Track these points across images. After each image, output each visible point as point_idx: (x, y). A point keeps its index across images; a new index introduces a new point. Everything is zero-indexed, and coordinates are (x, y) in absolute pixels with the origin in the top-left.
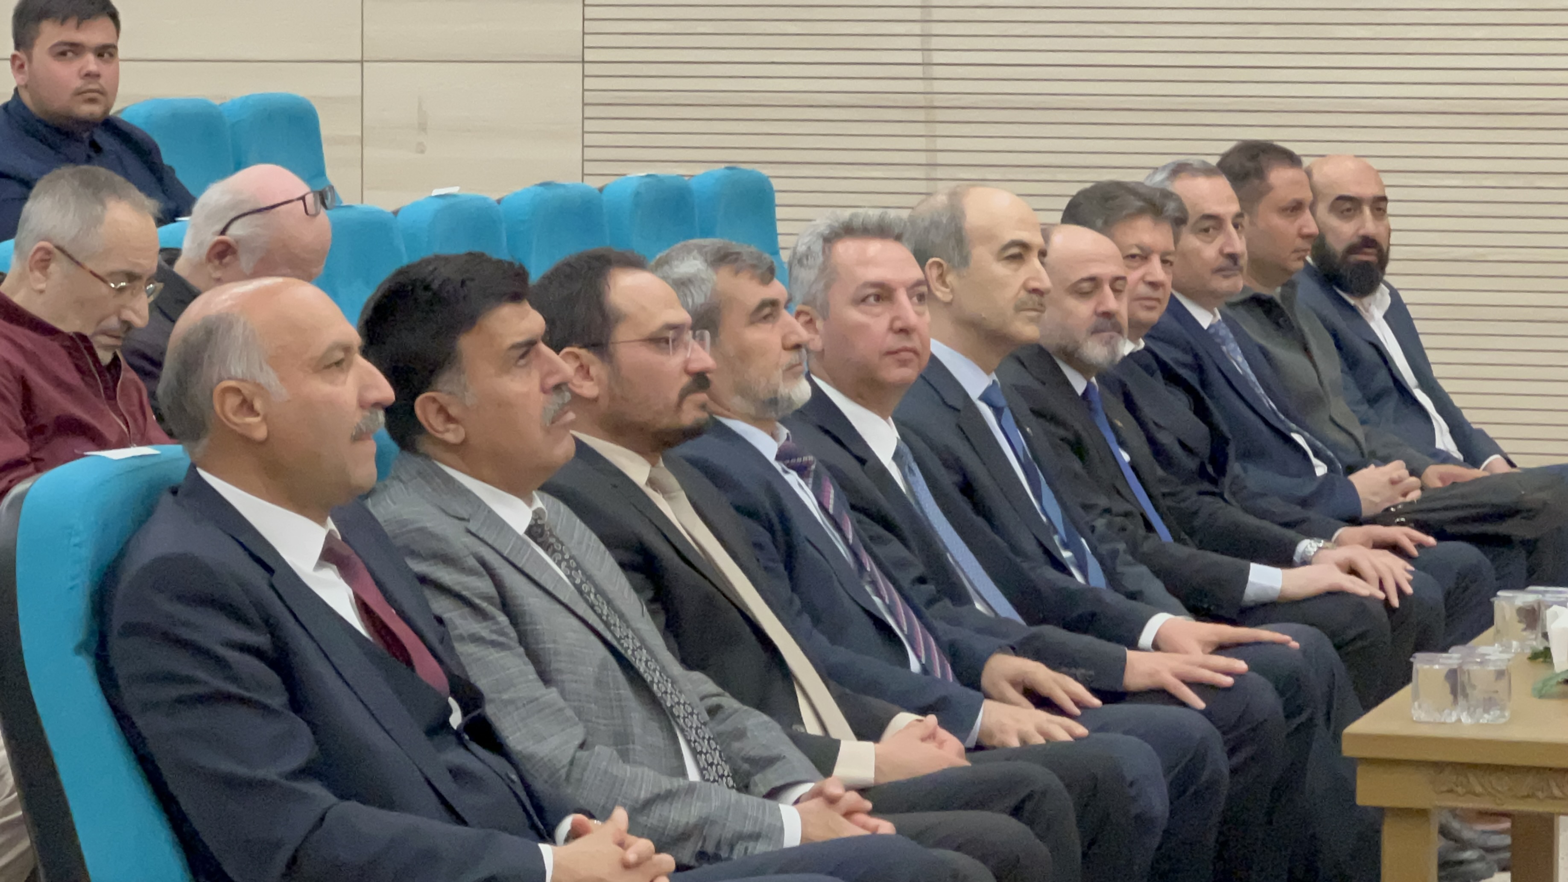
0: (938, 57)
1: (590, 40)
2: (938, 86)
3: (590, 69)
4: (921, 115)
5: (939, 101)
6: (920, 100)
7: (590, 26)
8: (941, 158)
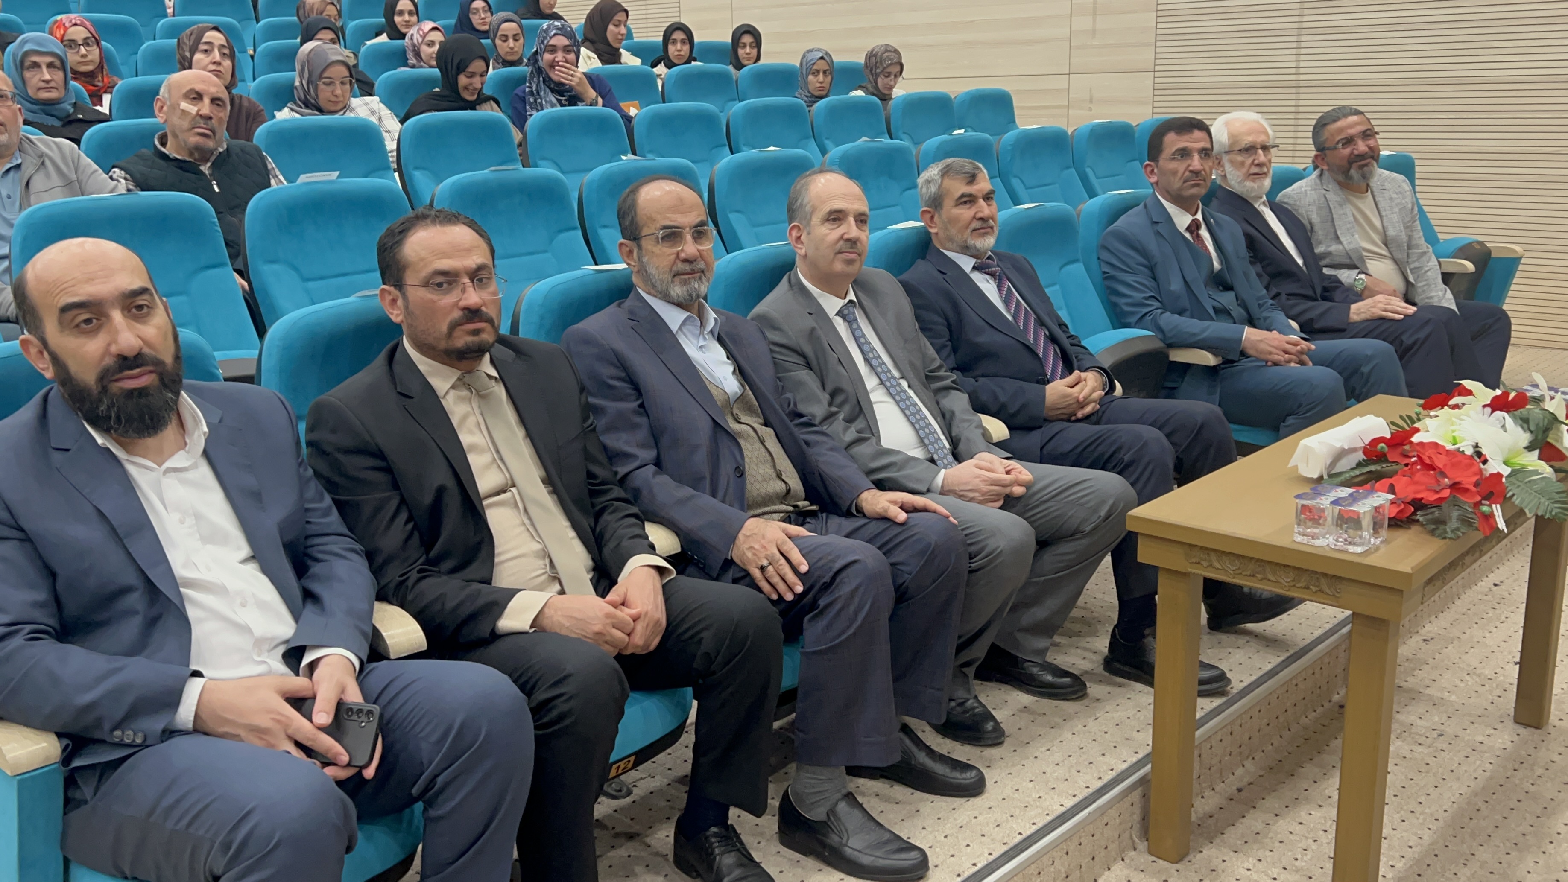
0: (1302, 64)
1: (1158, 62)
2: (1302, 77)
3: (1157, 74)
4: (1293, 90)
5: (1302, 84)
6: (1293, 84)
7: (1158, 56)
8: (1301, 109)
